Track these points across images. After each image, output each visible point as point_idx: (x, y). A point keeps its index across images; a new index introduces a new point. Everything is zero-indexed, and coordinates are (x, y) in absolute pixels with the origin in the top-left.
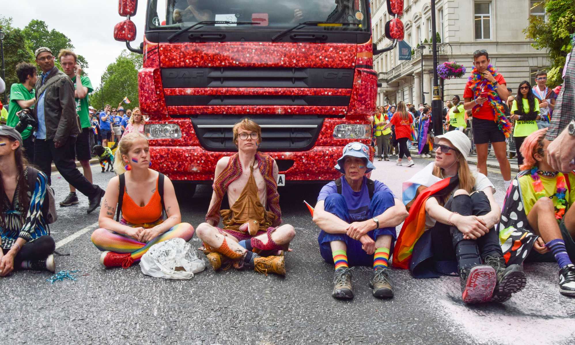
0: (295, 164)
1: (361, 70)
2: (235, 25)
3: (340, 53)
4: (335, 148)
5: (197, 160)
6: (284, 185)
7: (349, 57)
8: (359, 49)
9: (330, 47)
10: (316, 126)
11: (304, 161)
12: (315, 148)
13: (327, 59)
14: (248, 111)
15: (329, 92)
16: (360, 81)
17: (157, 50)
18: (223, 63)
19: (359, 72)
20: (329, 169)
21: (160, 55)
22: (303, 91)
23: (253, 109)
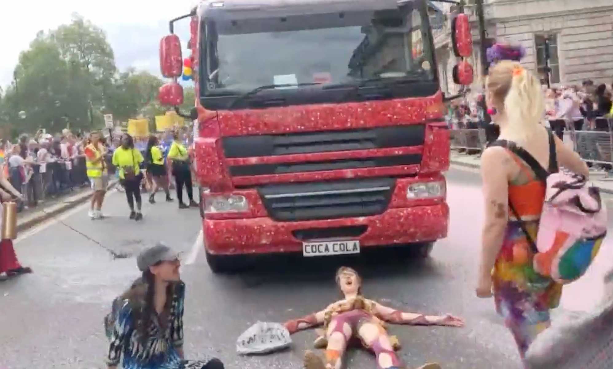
0: (369, 229)
1: (432, 124)
2: (296, 87)
3: (409, 108)
4: (409, 209)
5: (267, 232)
6: (358, 251)
7: (418, 112)
8: (428, 103)
9: (398, 103)
10: (388, 188)
11: (378, 225)
12: (389, 211)
13: (395, 117)
14: (316, 177)
15: (398, 151)
16: (432, 137)
17: (216, 119)
18: (288, 129)
19: (431, 128)
20: (406, 231)
21: (219, 124)
22: (372, 152)
23: (322, 174)
